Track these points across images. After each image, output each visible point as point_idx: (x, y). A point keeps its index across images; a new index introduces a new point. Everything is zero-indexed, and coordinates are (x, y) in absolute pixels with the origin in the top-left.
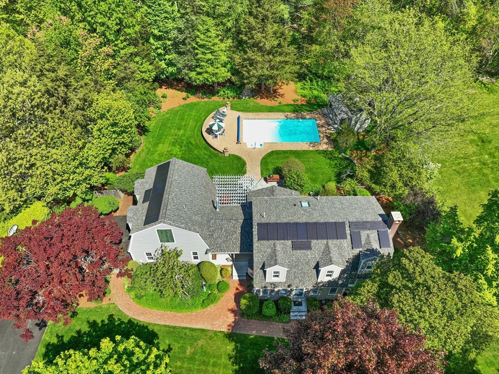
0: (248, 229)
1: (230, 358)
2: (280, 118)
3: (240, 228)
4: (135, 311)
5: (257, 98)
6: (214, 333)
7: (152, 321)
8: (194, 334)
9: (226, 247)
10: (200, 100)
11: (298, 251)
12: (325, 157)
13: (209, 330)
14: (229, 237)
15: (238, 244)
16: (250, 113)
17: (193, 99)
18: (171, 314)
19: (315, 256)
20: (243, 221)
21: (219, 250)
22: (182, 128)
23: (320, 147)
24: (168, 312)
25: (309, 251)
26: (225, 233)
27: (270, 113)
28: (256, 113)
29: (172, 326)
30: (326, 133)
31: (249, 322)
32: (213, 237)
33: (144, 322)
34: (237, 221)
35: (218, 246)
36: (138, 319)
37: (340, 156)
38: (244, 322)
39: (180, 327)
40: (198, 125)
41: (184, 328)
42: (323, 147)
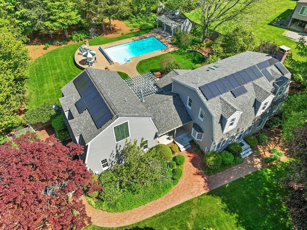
0: (180, 104)
1: (225, 210)
2: (130, 41)
3: (174, 105)
4: (117, 220)
5: (103, 35)
6: (199, 199)
7: (139, 219)
8: (184, 209)
9: (171, 124)
10: (59, 47)
11: (239, 97)
12: (177, 54)
13: (193, 199)
14: (169, 116)
15: (178, 118)
16: (106, 44)
17: (51, 48)
18: (151, 205)
19: (252, 95)
20: (173, 99)
21: (166, 129)
22: (57, 68)
23: (169, 50)
24: (148, 204)
25: (246, 94)
26: (164, 114)
27: (121, 41)
28: (111, 43)
29: (160, 213)
30: (166, 42)
31: (216, 176)
32: (157, 121)
33: (132, 225)
34: (169, 101)
35: (164, 126)
36: (125, 225)
37: (186, 51)
38: (213, 178)
39: (168, 210)
40: (70, 62)
41: (172, 209)
42: (172, 49)
